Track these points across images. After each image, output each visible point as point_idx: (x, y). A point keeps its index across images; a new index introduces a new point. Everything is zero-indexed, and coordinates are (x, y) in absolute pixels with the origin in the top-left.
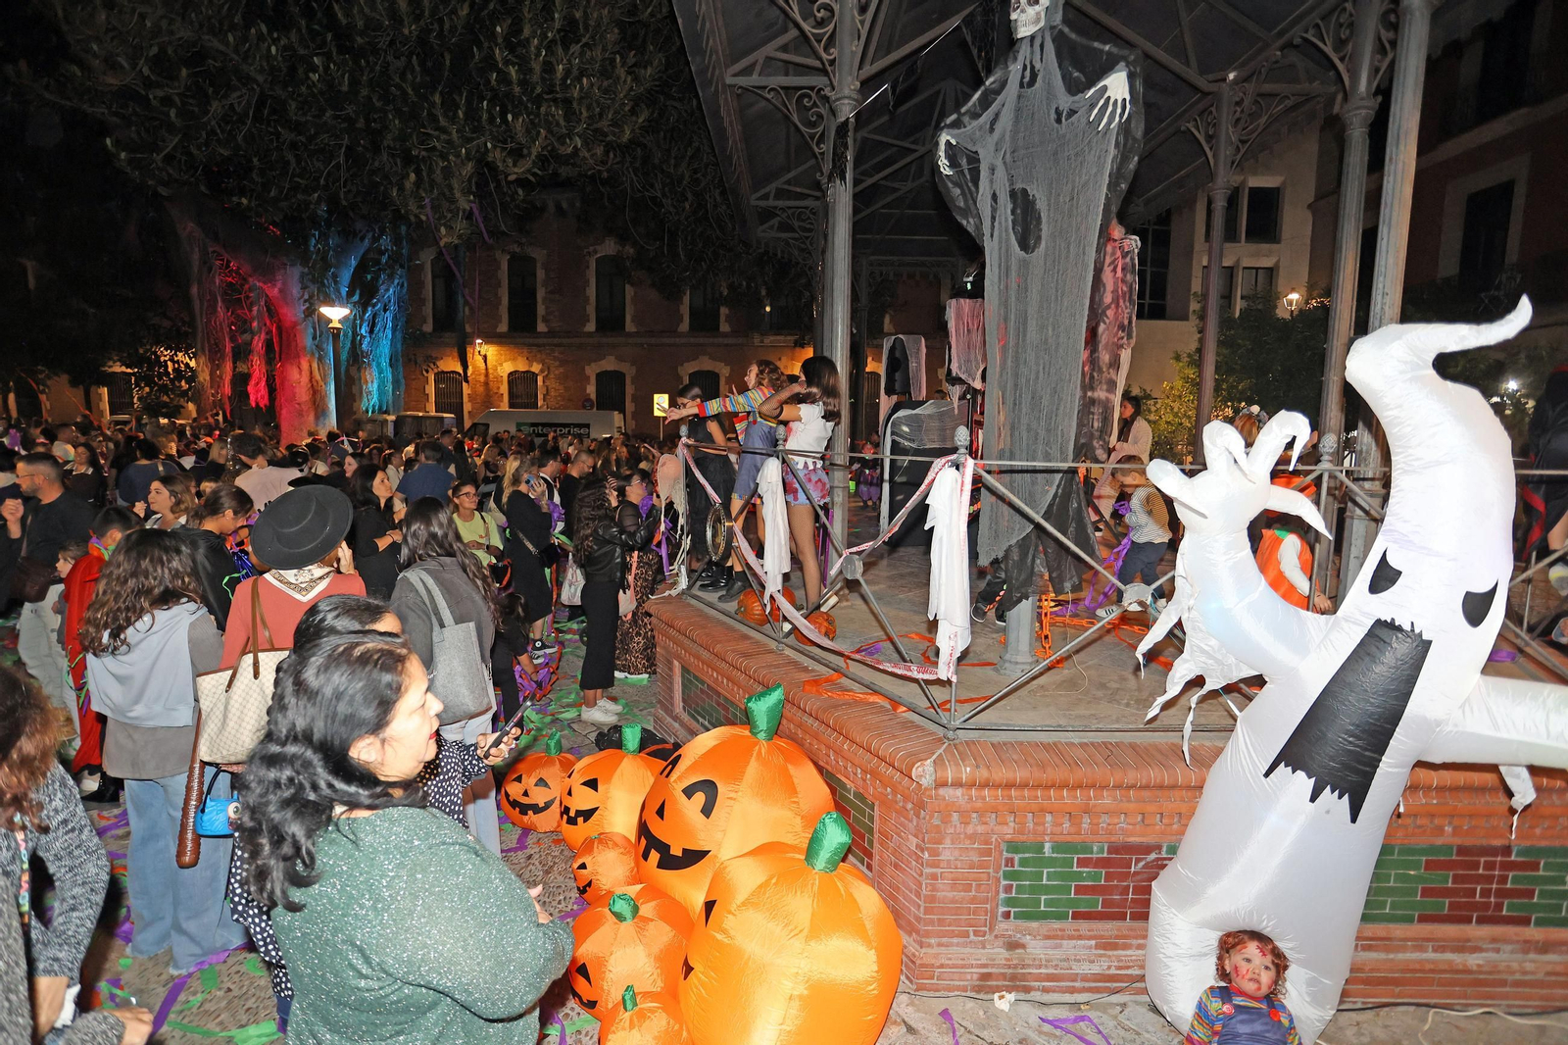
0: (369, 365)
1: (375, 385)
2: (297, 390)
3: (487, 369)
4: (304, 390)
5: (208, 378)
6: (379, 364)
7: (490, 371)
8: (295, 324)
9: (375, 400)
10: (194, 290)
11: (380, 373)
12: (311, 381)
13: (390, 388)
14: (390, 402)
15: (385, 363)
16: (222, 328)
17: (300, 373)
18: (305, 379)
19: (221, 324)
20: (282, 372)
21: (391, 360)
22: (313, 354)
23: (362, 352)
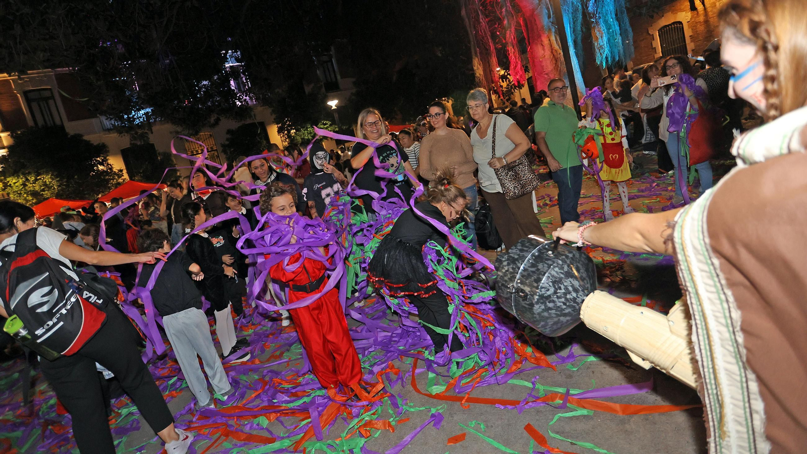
0: (597, 23)
1: (605, 39)
2: (544, 64)
3: (705, 9)
4: (548, 62)
5: (482, 73)
6: (606, 22)
7: (709, 9)
8: (533, 10)
9: (607, 51)
10: (463, 13)
11: (608, 29)
12: (552, 52)
13: (619, 39)
14: (622, 52)
15: (611, 20)
16: (485, 34)
17: (544, 49)
18: (548, 53)
19: (484, 31)
20: (532, 53)
21: (616, 15)
22: (550, 30)
23: (589, 14)
